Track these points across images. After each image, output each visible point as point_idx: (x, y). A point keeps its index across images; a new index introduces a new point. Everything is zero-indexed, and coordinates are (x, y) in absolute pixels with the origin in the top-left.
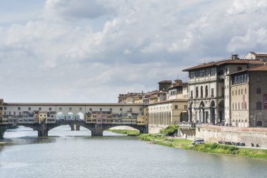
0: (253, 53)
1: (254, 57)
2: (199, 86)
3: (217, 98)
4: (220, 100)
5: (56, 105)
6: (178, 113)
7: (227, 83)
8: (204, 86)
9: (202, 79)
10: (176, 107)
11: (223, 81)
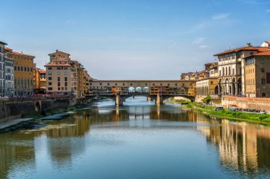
0: (266, 42)
1: (267, 45)
2: (225, 67)
3: (237, 76)
4: (239, 77)
5: (128, 82)
6: (214, 87)
7: (243, 65)
8: (228, 67)
9: (227, 62)
10: (212, 83)
11: (240, 63)
